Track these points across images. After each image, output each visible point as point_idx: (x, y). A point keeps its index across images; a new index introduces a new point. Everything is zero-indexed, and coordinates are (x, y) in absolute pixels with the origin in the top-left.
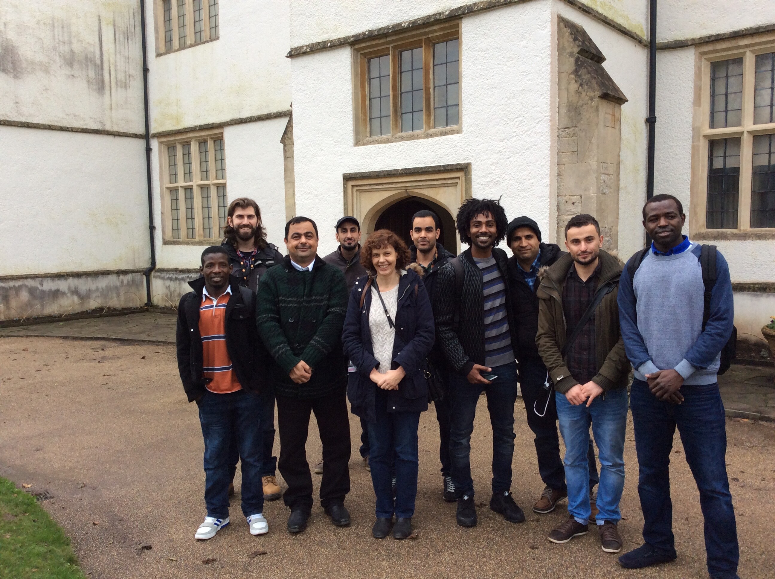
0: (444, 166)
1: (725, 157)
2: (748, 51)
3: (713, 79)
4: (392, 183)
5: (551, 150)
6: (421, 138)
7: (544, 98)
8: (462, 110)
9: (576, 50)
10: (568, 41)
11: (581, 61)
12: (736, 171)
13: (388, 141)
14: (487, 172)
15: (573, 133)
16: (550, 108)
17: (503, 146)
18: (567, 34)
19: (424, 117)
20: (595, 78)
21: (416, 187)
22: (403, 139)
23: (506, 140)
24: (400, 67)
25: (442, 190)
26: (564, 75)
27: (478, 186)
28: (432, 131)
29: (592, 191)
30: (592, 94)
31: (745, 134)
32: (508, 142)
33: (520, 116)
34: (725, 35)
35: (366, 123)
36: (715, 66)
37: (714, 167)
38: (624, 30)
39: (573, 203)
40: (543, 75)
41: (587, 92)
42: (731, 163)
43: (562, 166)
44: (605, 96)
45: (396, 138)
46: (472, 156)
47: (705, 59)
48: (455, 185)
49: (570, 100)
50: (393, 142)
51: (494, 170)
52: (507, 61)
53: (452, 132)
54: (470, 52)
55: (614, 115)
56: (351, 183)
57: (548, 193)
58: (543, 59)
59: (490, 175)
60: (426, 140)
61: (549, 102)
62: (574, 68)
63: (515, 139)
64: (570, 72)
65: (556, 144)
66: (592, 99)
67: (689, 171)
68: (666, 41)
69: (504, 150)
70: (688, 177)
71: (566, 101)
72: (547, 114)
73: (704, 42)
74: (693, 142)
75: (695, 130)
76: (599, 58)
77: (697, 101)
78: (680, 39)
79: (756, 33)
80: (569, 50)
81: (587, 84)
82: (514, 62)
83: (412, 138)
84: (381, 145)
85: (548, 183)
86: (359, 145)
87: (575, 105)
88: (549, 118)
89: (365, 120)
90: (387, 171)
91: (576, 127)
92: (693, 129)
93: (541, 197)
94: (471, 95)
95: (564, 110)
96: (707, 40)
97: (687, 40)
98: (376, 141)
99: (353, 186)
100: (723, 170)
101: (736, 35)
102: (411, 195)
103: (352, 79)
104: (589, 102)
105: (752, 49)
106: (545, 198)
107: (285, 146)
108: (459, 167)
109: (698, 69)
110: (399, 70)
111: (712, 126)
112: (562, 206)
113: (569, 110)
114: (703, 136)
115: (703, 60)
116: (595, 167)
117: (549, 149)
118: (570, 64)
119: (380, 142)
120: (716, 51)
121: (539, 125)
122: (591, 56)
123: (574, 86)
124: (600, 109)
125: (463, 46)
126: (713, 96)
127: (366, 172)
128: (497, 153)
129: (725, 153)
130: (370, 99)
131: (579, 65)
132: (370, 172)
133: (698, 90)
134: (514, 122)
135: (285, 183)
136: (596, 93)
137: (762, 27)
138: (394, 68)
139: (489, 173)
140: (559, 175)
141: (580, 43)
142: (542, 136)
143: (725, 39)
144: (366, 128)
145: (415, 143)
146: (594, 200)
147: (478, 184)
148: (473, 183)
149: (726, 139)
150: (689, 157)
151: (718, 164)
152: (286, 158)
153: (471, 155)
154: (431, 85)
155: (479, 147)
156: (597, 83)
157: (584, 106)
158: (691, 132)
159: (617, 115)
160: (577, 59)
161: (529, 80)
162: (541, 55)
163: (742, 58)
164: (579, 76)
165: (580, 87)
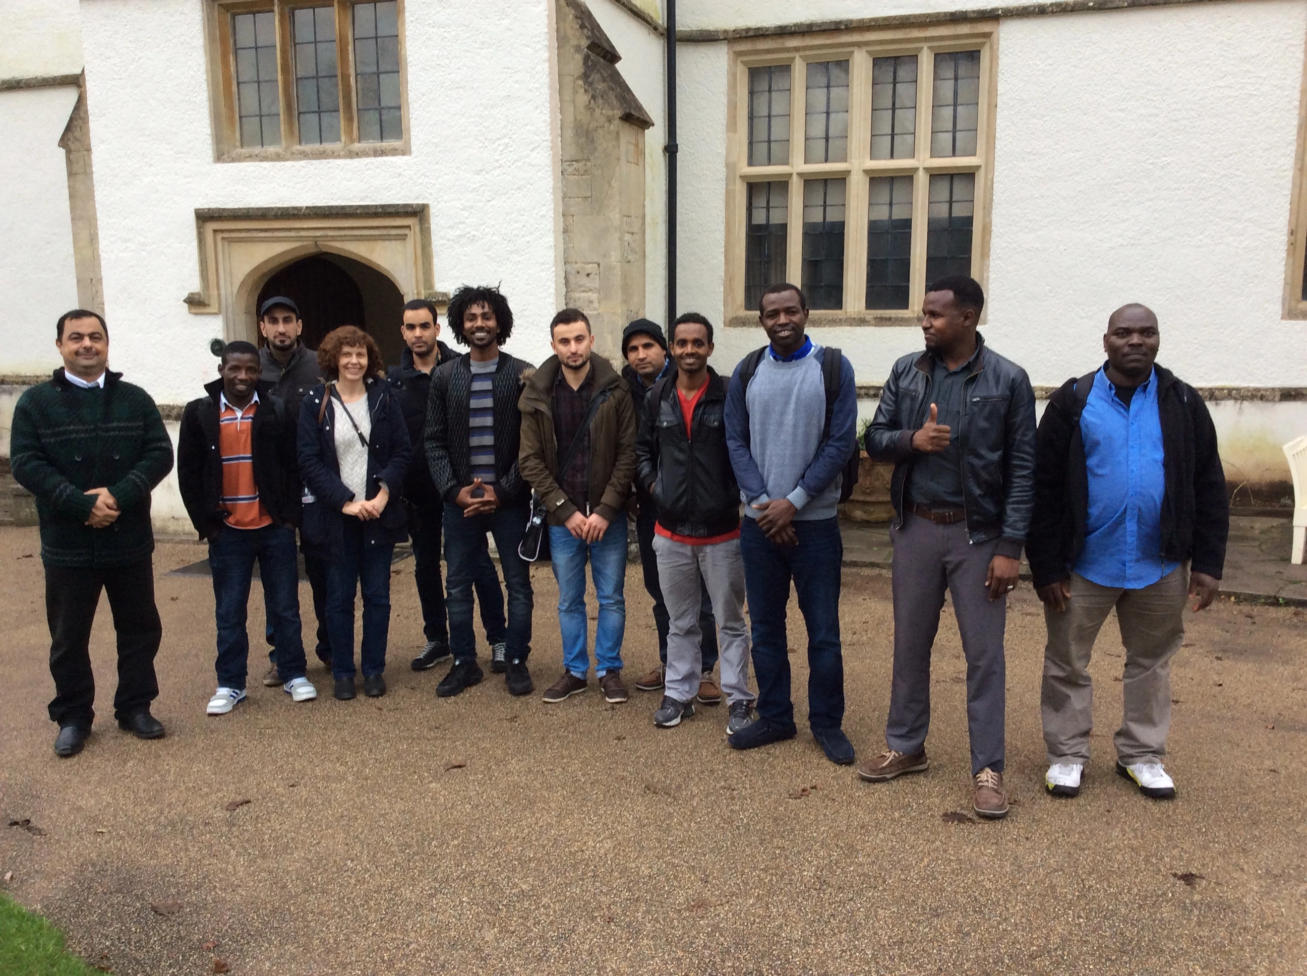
0: (382, 206)
1: (768, 208)
2: (797, 56)
3: (752, 93)
4: (290, 230)
5: (554, 193)
6: (339, 157)
7: (541, 112)
8: (409, 119)
9: (585, 43)
10: (572, 28)
11: (592, 61)
12: (783, 228)
13: (278, 158)
14: (456, 220)
15: (584, 168)
16: (551, 129)
17: (480, 181)
18: (571, 16)
19: (342, 122)
20: (612, 89)
21: (333, 239)
22: (305, 156)
23: (484, 173)
24: (294, 36)
25: (379, 246)
26: (568, 80)
27: (442, 242)
28: (357, 146)
29: (614, 258)
30: (610, 113)
31: (795, 177)
32: (487, 176)
33: (505, 136)
34: (767, 29)
35: (233, 124)
36: (754, 73)
37: (754, 222)
38: (635, 9)
39: (588, 275)
40: (537, 76)
41: (602, 109)
42: (776, 218)
43: (570, 219)
44: (628, 118)
45: (293, 154)
46: (431, 194)
47: (742, 62)
48: (403, 238)
49: (578, 118)
50: (287, 160)
51: (467, 218)
52: (480, 48)
53: (394, 152)
54: (419, 26)
55: (637, 145)
56: (211, 226)
57: (553, 258)
58: (536, 52)
59: (461, 226)
60: (348, 161)
61: (549, 120)
62: (582, 70)
63: (498, 171)
64: (576, 75)
65: (560, 184)
66: (609, 120)
67: (722, 227)
68: (688, 29)
69: (483, 188)
70: (720, 236)
71: (573, 119)
72: (546, 138)
73: (740, 38)
74: (727, 185)
75: (730, 167)
76: (612, 56)
77: (732, 125)
78: (707, 28)
79: (807, 32)
80: (574, 42)
81: (602, 96)
82: (490, 50)
83: (322, 155)
84: (266, 164)
85: (552, 243)
86: (224, 161)
87: (585, 127)
88: (549, 144)
89: (231, 118)
90: (279, 208)
91: (589, 160)
92: (727, 166)
93: (543, 264)
94: (424, 95)
95: (569, 133)
96: (744, 34)
97: (717, 31)
98: (257, 156)
99: (215, 231)
100: (767, 226)
101: (783, 32)
102: (324, 250)
103: (205, 46)
104: (607, 125)
105: (802, 53)
106: (548, 266)
107: (69, 152)
108: (410, 210)
109: (733, 76)
110: (290, 40)
111: (751, 163)
112: (572, 280)
113: (577, 134)
114: (741, 177)
115: (739, 62)
116: (617, 223)
117: (551, 191)
118: (576, 64)
119: (265, 158)
120: (757, 52)
121: (535, 153)
122: (602, 54)
123: (583, 98)
124: (622, 136)
125: (407, 14)
126: (751, 118)
127: (240, 209)
128: (472, 192)
129: (768, 202)
130: (238, 84)
131: (589, 68)
132: (249, 209)
133: (732, 107)
134: (496, 144)
135: (73, 219)
136: (616, 111)
137: (816, 24)
138: (283, 36)
139: (460, 223)
140: (565, 231)
141: (590, 33)
142: (539, 170)
143: (768, 36)
144: (234, 133)
145: (329, 165)
146: (618, 271)
147: (442, 238)
148: (433, 238)
149: (769, 183)
150: (722, 205)
151: (760, 218)
152: (71, 174)
153: (430, 191)
154: (352, 72)
155: (440, 180)
156: (616, 97)
157: (600, 131)
158: (724, 170)
159: (641, 146)
160: (586, 58)
161: (517, 82)
162: (534, 45)
163: (790, 66)
164: (591, 84)
165: (592, 102)
